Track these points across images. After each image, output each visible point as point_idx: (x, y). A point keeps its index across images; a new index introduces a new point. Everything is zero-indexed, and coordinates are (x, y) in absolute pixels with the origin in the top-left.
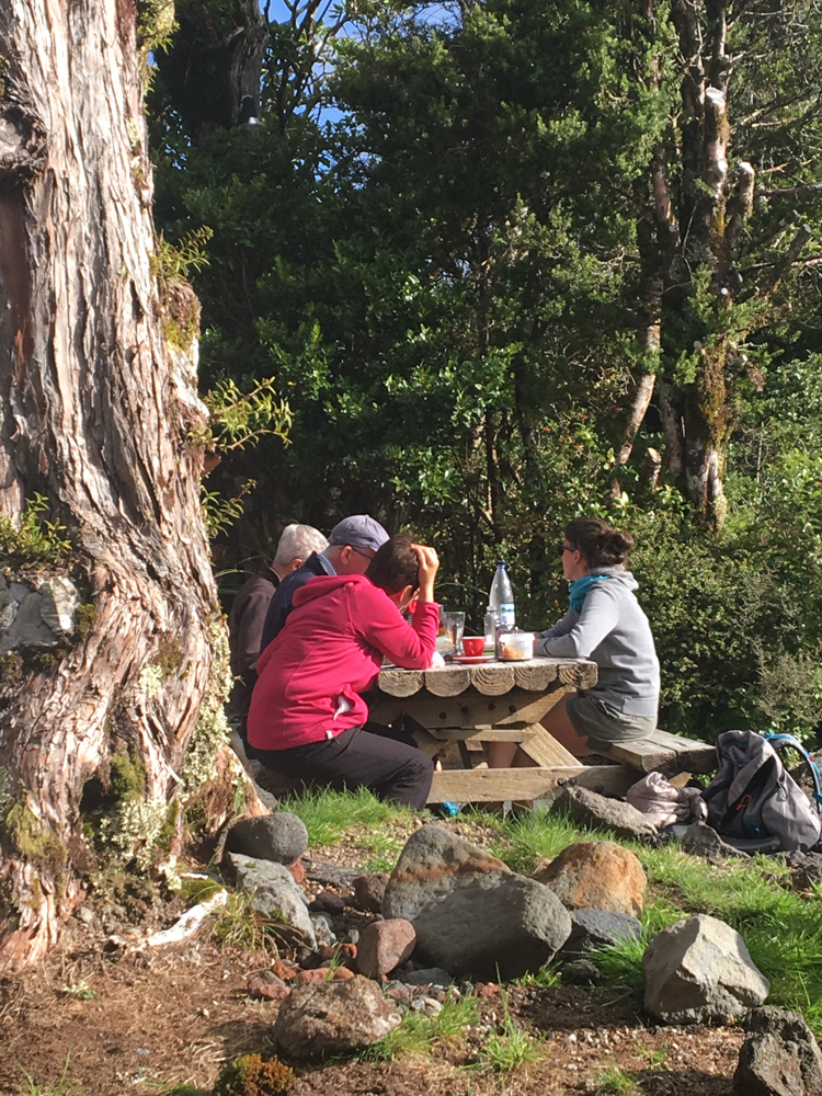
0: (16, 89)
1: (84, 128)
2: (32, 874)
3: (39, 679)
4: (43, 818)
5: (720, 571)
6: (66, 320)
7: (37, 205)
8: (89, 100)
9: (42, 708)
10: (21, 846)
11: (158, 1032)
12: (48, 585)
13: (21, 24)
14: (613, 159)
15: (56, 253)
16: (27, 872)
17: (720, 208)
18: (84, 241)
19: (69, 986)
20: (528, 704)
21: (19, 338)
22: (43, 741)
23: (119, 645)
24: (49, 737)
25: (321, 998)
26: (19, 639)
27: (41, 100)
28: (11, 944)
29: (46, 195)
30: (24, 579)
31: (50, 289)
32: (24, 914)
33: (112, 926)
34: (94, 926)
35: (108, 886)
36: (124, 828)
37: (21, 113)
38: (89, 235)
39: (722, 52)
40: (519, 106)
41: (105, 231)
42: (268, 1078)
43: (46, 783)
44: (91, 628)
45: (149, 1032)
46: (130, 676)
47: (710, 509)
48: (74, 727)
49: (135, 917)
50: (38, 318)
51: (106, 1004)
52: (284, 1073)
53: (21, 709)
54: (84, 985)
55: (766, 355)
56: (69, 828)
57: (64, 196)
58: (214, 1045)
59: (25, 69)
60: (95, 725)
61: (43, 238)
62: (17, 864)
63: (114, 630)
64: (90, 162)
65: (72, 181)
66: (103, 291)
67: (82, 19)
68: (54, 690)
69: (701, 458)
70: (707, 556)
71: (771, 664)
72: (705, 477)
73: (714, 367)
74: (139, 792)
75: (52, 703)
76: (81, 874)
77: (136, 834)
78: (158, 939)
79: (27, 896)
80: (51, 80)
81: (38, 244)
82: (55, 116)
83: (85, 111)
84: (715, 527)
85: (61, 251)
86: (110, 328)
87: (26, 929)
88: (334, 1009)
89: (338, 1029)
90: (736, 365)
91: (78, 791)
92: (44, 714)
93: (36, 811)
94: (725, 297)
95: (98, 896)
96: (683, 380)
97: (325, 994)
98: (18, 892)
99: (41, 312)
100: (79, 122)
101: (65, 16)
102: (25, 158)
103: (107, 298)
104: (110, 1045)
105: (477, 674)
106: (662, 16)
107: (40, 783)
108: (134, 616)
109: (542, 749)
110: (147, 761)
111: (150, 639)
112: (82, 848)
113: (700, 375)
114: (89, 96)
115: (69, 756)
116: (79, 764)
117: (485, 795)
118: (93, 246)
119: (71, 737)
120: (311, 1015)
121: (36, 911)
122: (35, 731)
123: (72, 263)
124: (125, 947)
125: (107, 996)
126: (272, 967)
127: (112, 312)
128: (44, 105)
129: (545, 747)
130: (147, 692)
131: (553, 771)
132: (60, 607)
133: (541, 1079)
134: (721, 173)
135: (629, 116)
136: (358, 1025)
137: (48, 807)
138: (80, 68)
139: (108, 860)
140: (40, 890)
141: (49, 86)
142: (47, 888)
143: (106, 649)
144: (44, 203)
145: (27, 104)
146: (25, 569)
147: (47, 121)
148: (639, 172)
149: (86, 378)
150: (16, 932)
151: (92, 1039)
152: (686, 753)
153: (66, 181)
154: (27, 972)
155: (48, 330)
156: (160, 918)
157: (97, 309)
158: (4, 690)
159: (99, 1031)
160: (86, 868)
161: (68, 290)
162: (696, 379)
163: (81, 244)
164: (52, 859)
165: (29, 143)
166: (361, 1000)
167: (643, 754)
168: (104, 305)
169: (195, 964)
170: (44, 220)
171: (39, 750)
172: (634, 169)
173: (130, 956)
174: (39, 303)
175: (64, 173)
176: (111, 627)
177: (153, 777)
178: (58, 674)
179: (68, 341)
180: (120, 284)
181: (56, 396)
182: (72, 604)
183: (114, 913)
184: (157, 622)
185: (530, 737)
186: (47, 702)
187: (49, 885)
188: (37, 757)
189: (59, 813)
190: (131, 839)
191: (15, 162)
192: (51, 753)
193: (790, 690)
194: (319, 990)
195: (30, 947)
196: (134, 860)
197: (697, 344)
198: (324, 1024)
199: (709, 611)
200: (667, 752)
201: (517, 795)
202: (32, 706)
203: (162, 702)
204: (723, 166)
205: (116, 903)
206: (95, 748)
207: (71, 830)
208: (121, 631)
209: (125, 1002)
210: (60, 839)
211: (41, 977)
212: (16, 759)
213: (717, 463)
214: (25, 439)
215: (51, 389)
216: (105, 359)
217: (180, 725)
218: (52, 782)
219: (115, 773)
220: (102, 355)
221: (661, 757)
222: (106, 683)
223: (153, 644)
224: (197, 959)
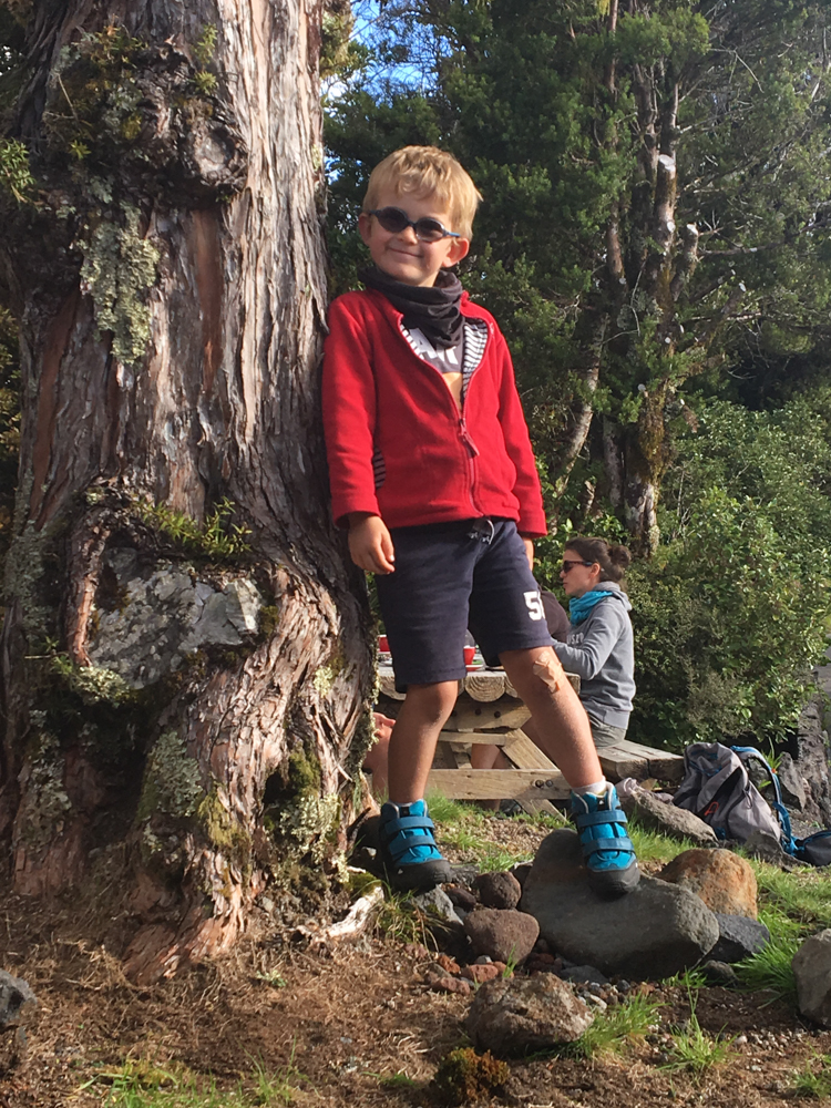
0: (224, 110)
1: (279, 150)
2: (222, 864)
3: (224, 677)
4: (232, 810)
5: (655, 595)
6: (253, 333)
7: (233, 223)
8: (284, 125)
9: (229, 704)
10: (212, 837)
11: (352, 1021)
12: (233, 586)
13: (231, 47)
14: (574, 215)
15: (247, 269)
16: (218, 862)
17: (667, 265)
18: (272, 259)
19: (263, 974)
20: (512, 710)
21: (209, 348)
22: (232, 736)
23: (299, 644)
24: (237, 732)
25: (517, 995)
26: (205, 637)
27: (244, 122)
28: (205, 932)
29: (241, 213)
30: (210, 580)
31: (240, 303)
32: (217, 903)
33: (291, 915)
34: (275, 916)
35: (285, 877)
36: (303, 823)
37: (226, 132)
38: (277, 253)
39: (673, 123)
40: (491, 162)
41: (292, 249)
42: (486, 1072)
43: (235, 777)
44: (274, 628)
45: (346, 1021)
46: (306, 677)
47: (645, 537)
48: (259, 724)
49: (309, 908)
50: (228, 330)
51: (300, 992)
52: (500, 1067)
53: (210, 704)
54: (275, 974)
55: (701, 400)
56: (254, 820)
57: (258, 215)
58: (413, 1036)
59: (231, 91)
60: (277, 722)
61: (237, 254)
62: (209, 854)
63: (295, 633)
64: (282, 183)
65: (266, 200)
66: (287, 307)
67: (282, 47)
68: (240, 687)
69: (639, 491)
70: (644, 580)
71: (701, 681)
72: (642, 508)
73: (655, 409)
74: (316, 788)
75: (238, 699)
76: (262, 865)
77: (313, 829)
78: (336, 931)
79: (218, 885)
80: (252, 104)
81: (232, 259)
82: (255, 138)
83: (280, 135)
84: (649, 554)
85: (252, 268)
86: (293, 343)
87: (218, 917)
88: (532, 1005)
89: (540, 1026)
90: (674, 409)
91: (262, 785)
92: (232, 710)
93: (226, 803)
94: (668, 345)
95: (276, 887)
96: (627, 419)
97: (519, 991)
98: (210, 880)
99: (231, 324)
100: (274, 145)
101: (266, 44)
102: (227, 177)
103: (292, 314)
104: (313, 1033)
105: (470, 682)
106: (624, 86)
107: (230, 776)
108: (312, 619)
109: (522, 752)
110: (322, 758)
111: (324, 642)
112: (263, 839)
113: (642, 415)
114: (284, 121)
115: (256, 752)
116: (264, 760)
117: (469, 794)
118: (280, 264)
119: (256, 732)
120: (511, 1011)
121: (228, 899)
122: (223, 726)
123: (260, 279)
124: (310, 938)
125: (298, 985)
126: (438, 960)
127: (296, 328)
128: (247, 127)
129: (524, 750)
130: (320, 693)
131: (532, 773)
132: (245, 608)
133: (732, 1080)
134: (669, 232)
135: (591, 177)
136: (558, 1022)
137: (236, 799)
138: (277, 94)
139: (287, 853)
140: (230, 879)
141: (251, 108)
142: (236, 877)
143: (288, 650)
144: (240, 221)
145: (233, 125)
146: (209, 570)
147: (248, 142)
148: (597, 227)
149: (269, 389)
150: (210, 920)
151: (295, 1026)
152: (656, 761)
153: (261, 200)
154: (221, 960)
155: (236, 342)
156: (331, 910)
157: (282, 325)
158: (191, 686)
159: (299, 1019)
160: (267, 860)
161: (256, 305)
162: (639, 418)
163: (270, 262)
164: (240, 850)
165: (231, 162)
166: (558, 998)
167: (618, 761)
168: (289, 321)
169: (367, 956)
170: (239, 237)
171: (228, 744)
172: (593, 225)
173: (315, 946)
174: (230, 315)
175: (259, 193)
176: (293, 629)
177: (327, 774)
178: (243, 672)
179: (254, 353)
180: (304, 302)
181: (241, 406)
182: (255, 605)
183: (290, 903)
184: (330, 625)
185: (513, 741)
186: (233, 699)
187: (237, 874)
188: (227, 752)
189: (245, 806)
190: (307, 833)
191: (218, 179)
192: (239, 748)
193: (715, 706)
194: (512, 986)
195: (223, 934)
196: (310, 853)
197: (641, 387)
198: (525, 1020)
199: (646, 630)
200: (639, 759)
201: (498, 794)
202: (219, 702)
203: (331, 702)
204: (671, 226)
205: (293, 893)
206: (277, 745)
207: (256, 823)
208: (302, 633)
209: (315, 990)
210: (246, 830)
211: (234, 964)
212: (206, 752)
213: (653, 495)
214: (210, 444)
215: (237, 399)
216: (287, 372)
217: (346, 725)
218: (240, 776)
219: (293, 767)
220: (284, 368)
221: (635, 764)
222: (286, 681)
223: (327, 646)
224: (369, 950)
